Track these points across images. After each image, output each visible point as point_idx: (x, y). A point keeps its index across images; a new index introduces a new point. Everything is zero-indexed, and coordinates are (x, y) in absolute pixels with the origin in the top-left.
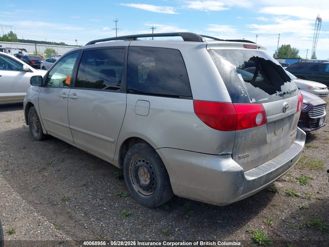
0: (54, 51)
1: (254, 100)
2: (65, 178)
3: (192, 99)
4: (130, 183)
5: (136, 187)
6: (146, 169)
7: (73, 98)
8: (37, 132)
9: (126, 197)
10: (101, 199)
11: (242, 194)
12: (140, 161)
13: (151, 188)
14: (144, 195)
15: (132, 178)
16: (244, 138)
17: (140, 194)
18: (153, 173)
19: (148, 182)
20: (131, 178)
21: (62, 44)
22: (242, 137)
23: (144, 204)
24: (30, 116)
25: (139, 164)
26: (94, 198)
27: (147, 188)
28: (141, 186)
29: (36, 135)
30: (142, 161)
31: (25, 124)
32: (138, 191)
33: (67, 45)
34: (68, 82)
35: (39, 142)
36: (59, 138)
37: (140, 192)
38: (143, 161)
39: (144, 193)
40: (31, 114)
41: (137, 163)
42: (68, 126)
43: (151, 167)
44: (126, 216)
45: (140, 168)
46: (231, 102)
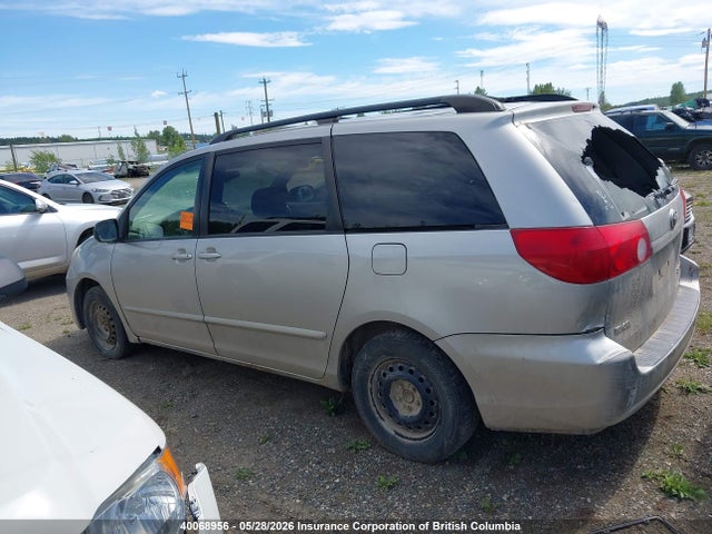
0: (52, 158)
1: (627, 216)
2: (218, 431)
3: (507, 227)
4: (373, 419)
5: (388, 426)
6: (406, 384)
7: (207, 259)
8: (112, 340)
9: (367, 449)
10: (319, 463)
11: (635, 403)
12: (391, 370)
13: (427, 423)
14: (410, 439)
15: (376, 408)
16: (621, 291)
17: (400, 438)
18: (428, 391)
19: (416, 411)
20: (374, 408)
21: (66, 139)
22: (618, 291)
23: (415, 457)
24: (88, 308)
25: (390, 375)
26: (303, 461)
27: (415, 424)
28: (402, 422)
29: (108, 347)
30: (396, 368)
31: (75, 327)
32: (397, 433)
33: (76, 140)
34: (187, 225)
35: (117, 362)
36: (174, 347)
37: (399, 435)
38: (401, 368)
39: (409, 434)
40: (90, 302)
41: (384, 375)
42: (200, 317)
43: (421, 380)
44: (390, 487)
45: (394, 384)
46: (591, 223)
